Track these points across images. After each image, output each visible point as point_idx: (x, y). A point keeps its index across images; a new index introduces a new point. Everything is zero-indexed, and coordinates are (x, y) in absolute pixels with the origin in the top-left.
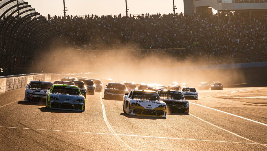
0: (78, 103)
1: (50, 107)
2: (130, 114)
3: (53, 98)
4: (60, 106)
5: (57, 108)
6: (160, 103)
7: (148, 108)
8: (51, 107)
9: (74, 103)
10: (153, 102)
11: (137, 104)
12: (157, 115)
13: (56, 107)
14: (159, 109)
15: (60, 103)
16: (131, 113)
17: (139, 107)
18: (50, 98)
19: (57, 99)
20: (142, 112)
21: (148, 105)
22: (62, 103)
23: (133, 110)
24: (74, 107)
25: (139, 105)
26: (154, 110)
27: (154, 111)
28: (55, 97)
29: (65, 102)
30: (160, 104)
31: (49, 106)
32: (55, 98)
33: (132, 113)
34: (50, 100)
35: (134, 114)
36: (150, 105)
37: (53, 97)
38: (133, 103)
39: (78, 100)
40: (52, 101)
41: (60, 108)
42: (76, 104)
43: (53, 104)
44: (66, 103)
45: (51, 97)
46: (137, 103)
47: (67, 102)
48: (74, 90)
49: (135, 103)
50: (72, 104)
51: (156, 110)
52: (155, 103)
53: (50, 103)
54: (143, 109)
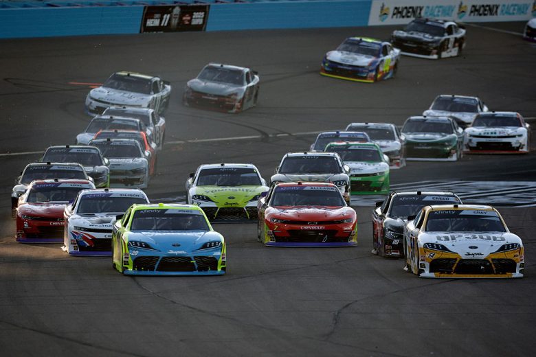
0: (205, 253)
1: (131, 269)
2: (422, 275)
3: (136, 245)
4: (156, 266)
5: (148, 273)
6: (503, 239)
7: (469, 254)
8: (134, 269)
9: (195, 255)
10: (485, 237)
11: (437, 245)
12: (498, 273)
13: (146, 270)
14: (502, 255)
15: (158, 257)
16: (423, 271)
17: (445, 255)
18: (129, 245)
19: (147, 246)
20: (453, 269)
21: (471, 247)
22: (164, 258)
23: (427, 265)
24: (196, 266)
25: (444, 248)
26: (486, 261)
27: (489, 262)
28: (141, 243)
29: (171, 252)
30: (504, 243)
31: (127, 268)
32: (141, 246)
33: (427, 273)
34: (128, 252)
35: (433, 275)
36: (476, 248)
37: (136, 242)
38: (428, 244)
39: (205, 246)
40: (136, 253)
41: (159, 269)
42: (201, 257)
43: (138, 262)
44: (174, 257)
45: (131, 242)
46: (440, 242)
47: (176, 253)
48: (191, 218)
49: (432, 244)
50: (189, 259)
51: (493, 260)
52: (489, 238)
53: (130, 259)
54: (456, 259)
